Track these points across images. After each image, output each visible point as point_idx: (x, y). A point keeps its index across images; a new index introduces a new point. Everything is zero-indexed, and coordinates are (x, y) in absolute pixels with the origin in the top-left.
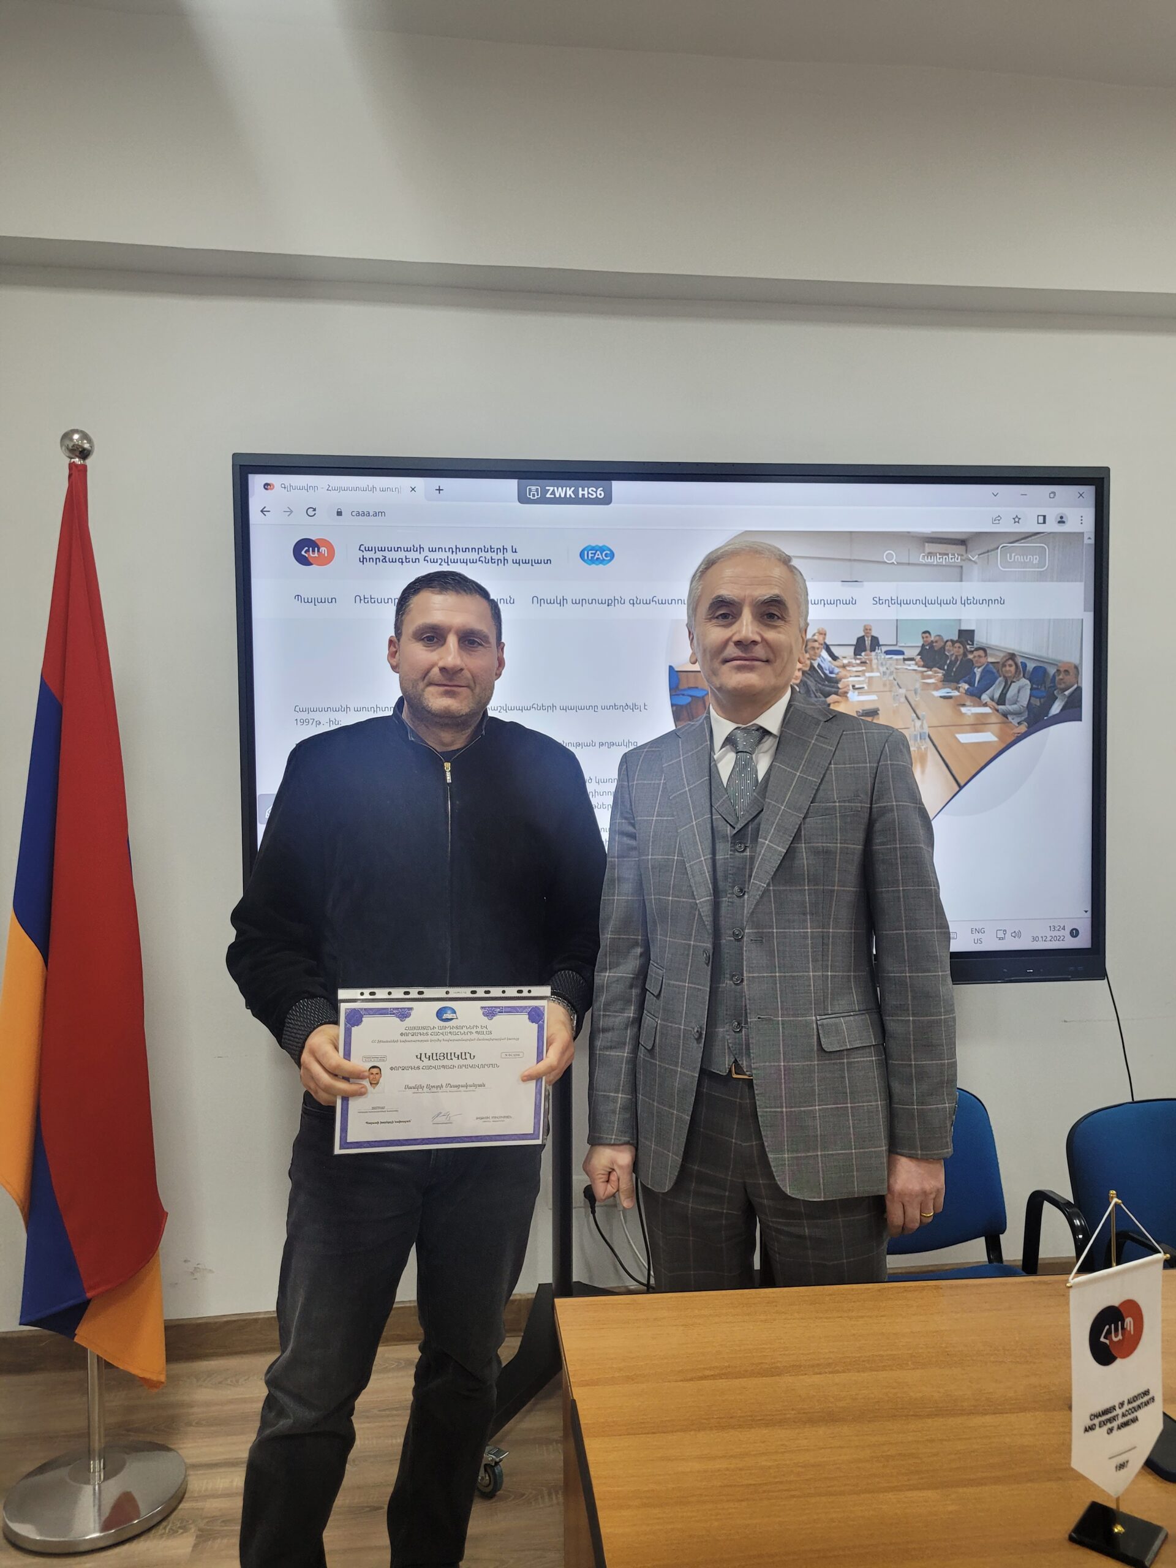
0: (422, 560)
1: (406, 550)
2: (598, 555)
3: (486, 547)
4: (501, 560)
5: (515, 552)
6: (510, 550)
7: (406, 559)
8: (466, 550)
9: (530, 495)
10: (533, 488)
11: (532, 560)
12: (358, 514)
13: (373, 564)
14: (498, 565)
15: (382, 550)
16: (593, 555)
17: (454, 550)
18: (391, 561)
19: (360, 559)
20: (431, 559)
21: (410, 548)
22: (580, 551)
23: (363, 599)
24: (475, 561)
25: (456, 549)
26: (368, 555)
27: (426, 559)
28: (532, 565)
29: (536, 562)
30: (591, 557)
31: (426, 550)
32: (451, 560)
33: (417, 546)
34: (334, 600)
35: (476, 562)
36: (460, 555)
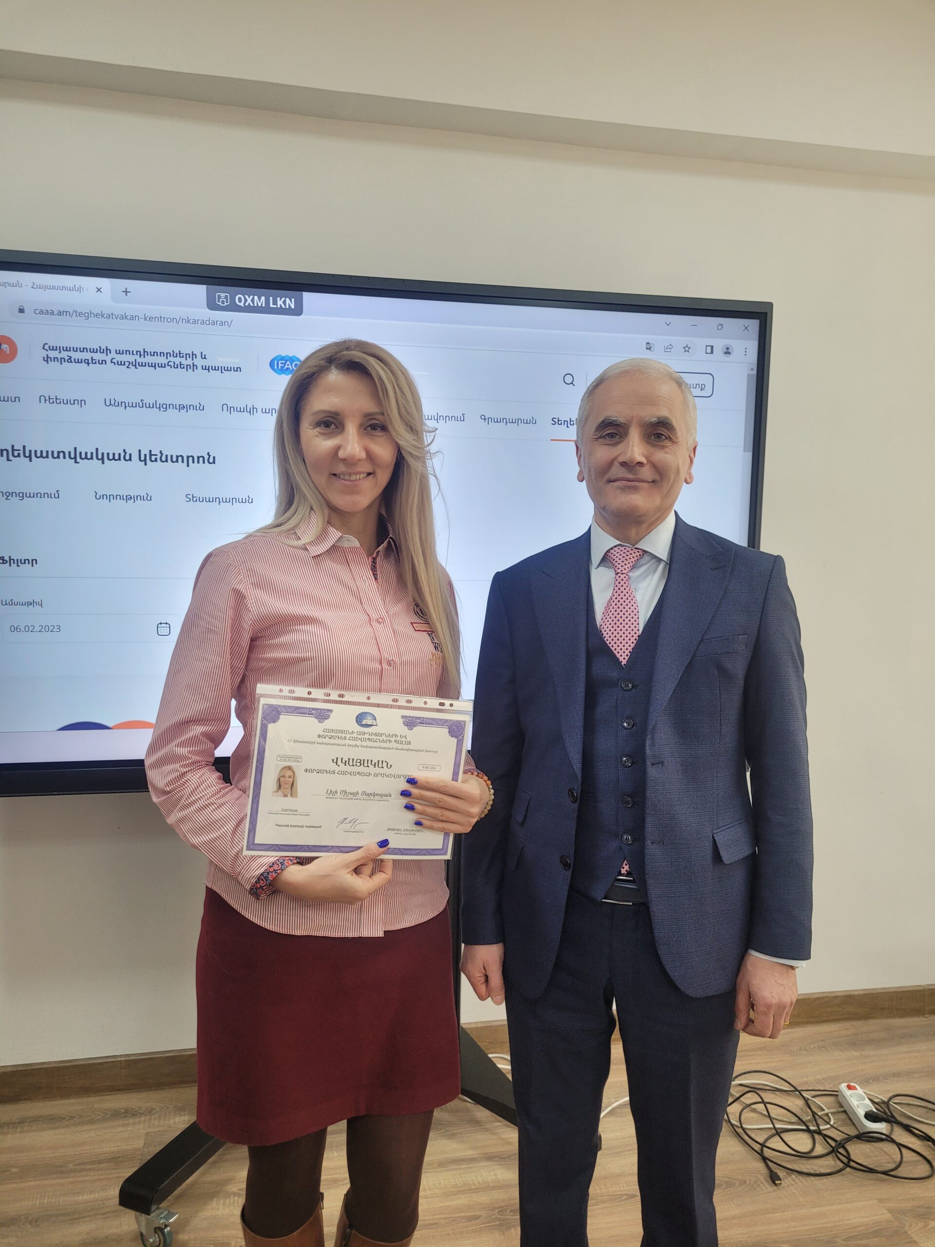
0: (108, 362)
1: (92, 351)
2: (288, 365)
3: (175, 352)
4: (190, 365)
5: (205, 358)
6: (199, 356)
7: (92, 360)
8: (154, 354)
9: (219, 302)
10: (223, 295)
11: (221, 367)
12: (42, 312)
13: (57, 364)
14: (187, 370)
15: (67, 350)
16: (282, 365)
17: (142, 353)
18: (76, 361)
19: (44, 358)
20: (118, 362)
21: (97, 349)
22: (269, 362)
23: (49, 400)
24: (163, 366)
25: (144, 352)
26: (52, 354)
27: (113, 361)
28: (222, 372)
29: (226, 369)
30: (281, 367)
31: (113, 352)
32: (139, 363)
33: (103, 347)
34: (17, 399)
35: (165, 367)
36: (149, 359)
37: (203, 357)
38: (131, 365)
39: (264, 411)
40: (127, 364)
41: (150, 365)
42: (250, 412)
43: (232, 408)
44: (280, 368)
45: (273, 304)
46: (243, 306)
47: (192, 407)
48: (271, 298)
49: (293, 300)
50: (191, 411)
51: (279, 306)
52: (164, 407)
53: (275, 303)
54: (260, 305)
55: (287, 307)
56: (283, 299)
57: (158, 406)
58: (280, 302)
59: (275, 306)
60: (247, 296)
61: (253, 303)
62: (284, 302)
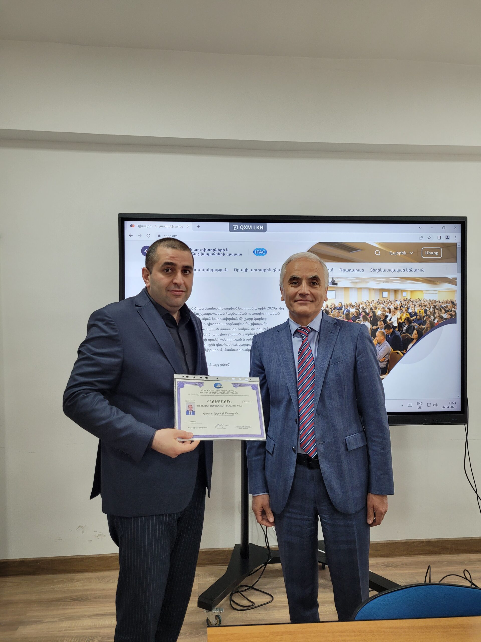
3: (217, 249)
4: (222, 254)
8: (208, 250)
10: (235, 226)
11: (234, 254)
14: (221, 256)
16: (258, 252)
22: (253, 250)
25: (205, 249)
28: (234, 256)
29: (236, 255)
32: (202, 254)
35: (212, 255)
36: (206, 252)
37: (227, 250)
38: (199, 255)
39: (251, 270)
40: (198, 254)
41: (207, 254)
42: (245, 271)
43: (238, 270)
44: (257, 253)
45: (255, 228)
46: (243, 230)
47: (222, 270)
48: (254, 226)
49: (263, 226)
50: (222, 272)
51: (257, 229)
52: (212, 270)
53: (256, 228)
54: (249, 229)
55: (260, 229)
56: (259, 226)
57: (209, 270)
58: (257, 227)
59: (256, 229)
60: (244, 226)
61: (247, 228)
62: (259, 227)
